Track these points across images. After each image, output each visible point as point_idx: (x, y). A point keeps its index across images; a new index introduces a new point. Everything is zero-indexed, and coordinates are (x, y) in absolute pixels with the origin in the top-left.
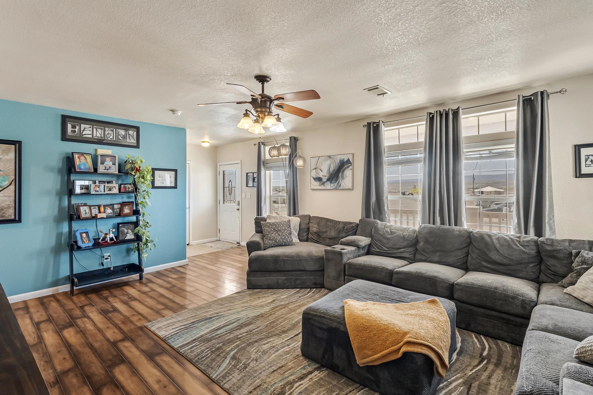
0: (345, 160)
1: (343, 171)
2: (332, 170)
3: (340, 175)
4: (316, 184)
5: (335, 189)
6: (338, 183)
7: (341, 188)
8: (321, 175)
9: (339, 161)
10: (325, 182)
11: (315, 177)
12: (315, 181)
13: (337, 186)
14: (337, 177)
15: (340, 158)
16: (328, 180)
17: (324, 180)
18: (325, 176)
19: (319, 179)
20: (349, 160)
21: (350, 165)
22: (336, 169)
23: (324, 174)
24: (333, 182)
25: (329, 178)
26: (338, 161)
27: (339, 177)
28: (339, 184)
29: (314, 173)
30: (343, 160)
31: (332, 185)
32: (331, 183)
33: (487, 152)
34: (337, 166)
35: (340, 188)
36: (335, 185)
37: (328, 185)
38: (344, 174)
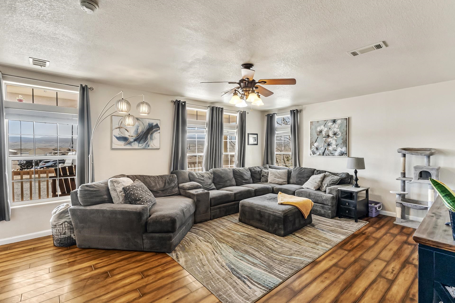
0: (154, 125)
1: (152, 134)
2: (140, 130)
3: (149, 136)
4: (121, 144)
5: (144, 149)
6: (147, 143)
7: (150, 148)
8: (127, 135)
9: (148, 124)
10: (132, 142)
11: (118, 136)
12: (118, 140)
13: (145, 146)
14: (146, 138)
15: (149, 121)
16: (135, 140)
17: (131, 139)
18: (132, 136)
19: (125, 139)
20: (157, 125)
21: (158, 129)
22: (145, 131)
23: (131, 134)
24: (141, 142)
25: (137, 139)
26: (146, 124)
27: (148, 138)
28: (148, 145)
29: (117, 133)
30: (152, 124)
31: (140, 145)
32: (139, 143)
33: (227, 132)
34: (145, 128)
35: (148, 148)
36: (143, 145)
37: (136, 145)
38: (153, 136)
